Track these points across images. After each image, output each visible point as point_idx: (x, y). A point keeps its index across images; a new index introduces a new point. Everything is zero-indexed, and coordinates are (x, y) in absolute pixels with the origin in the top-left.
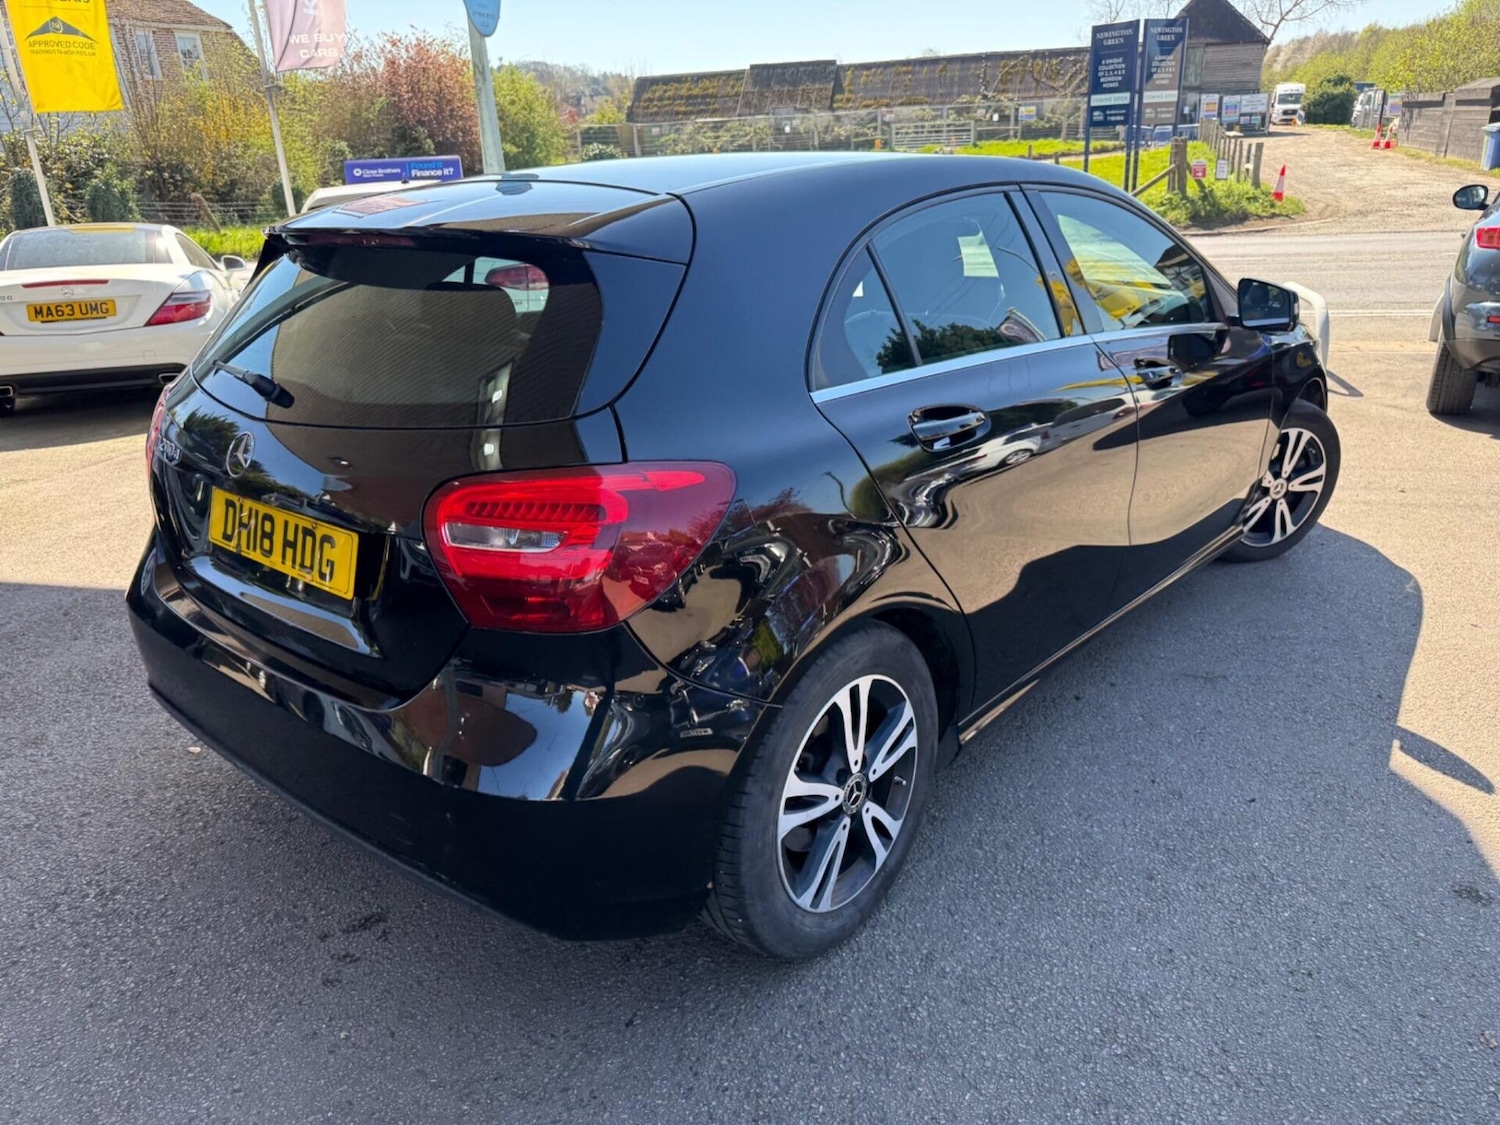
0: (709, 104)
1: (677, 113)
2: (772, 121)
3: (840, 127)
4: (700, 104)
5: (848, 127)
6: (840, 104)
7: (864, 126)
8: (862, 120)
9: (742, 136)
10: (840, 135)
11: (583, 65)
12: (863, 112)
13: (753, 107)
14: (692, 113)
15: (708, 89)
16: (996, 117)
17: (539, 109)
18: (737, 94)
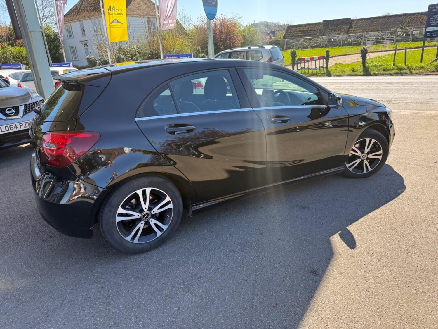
0: (309, 33)
1: (299, 36)
2: (328, 38)
3: (350, 39)
4: (306, 33)
5: (353, 39)
6: (351, 32)
7: (358, 38)
8: (358, 36)
9: (318, 42)
10: (350, 41)
11: (278, 22)
12: (358, 34)
13: (322, 33)
14: (303, 36)
15: (309, 28)
16: (404, 35)
17: (256, 36)
18: (318, 30)
